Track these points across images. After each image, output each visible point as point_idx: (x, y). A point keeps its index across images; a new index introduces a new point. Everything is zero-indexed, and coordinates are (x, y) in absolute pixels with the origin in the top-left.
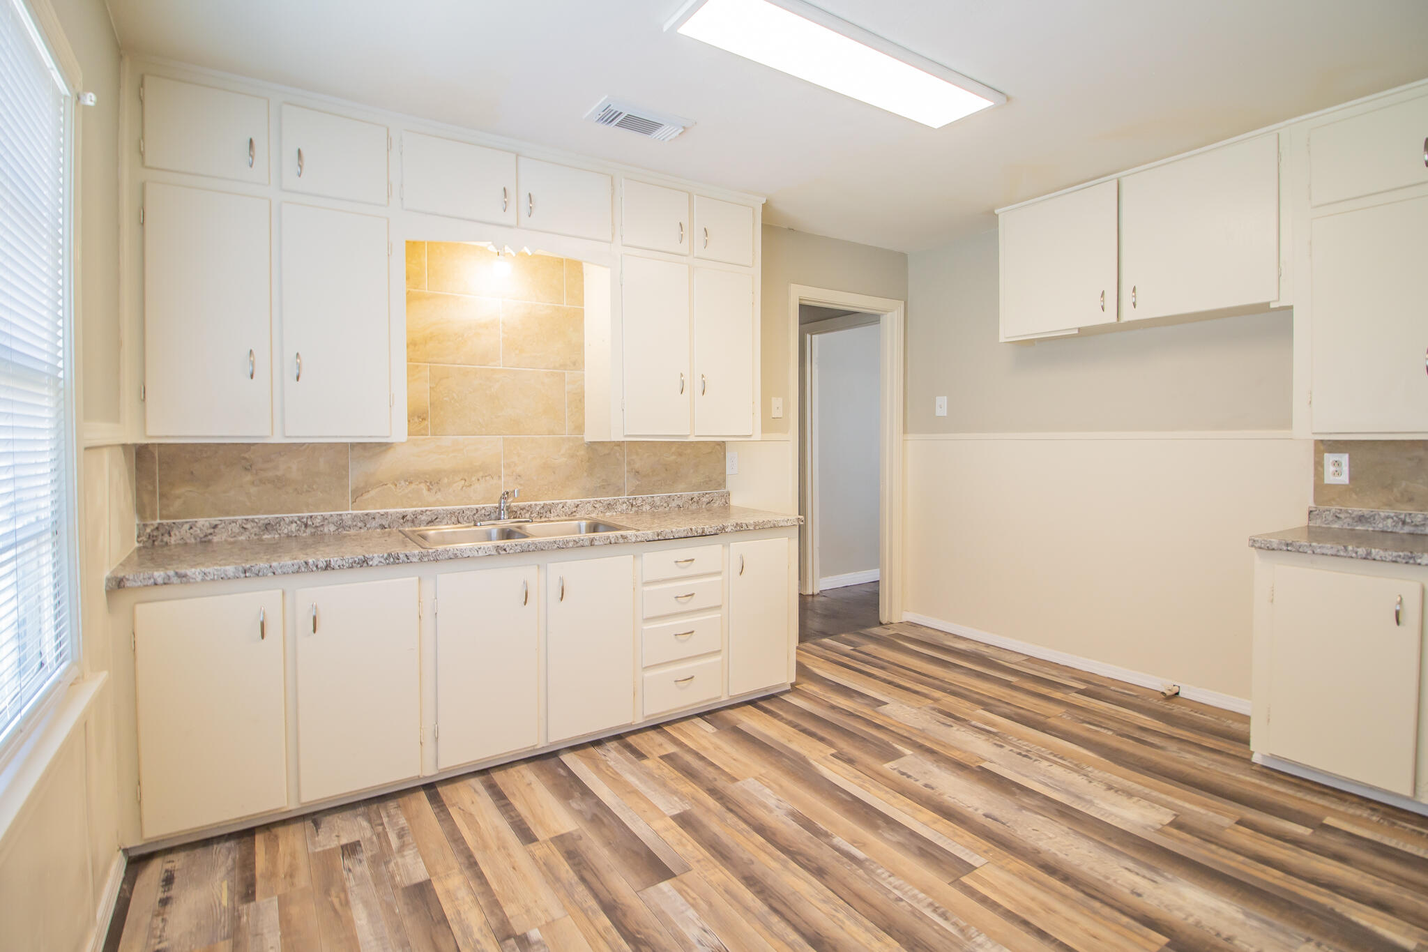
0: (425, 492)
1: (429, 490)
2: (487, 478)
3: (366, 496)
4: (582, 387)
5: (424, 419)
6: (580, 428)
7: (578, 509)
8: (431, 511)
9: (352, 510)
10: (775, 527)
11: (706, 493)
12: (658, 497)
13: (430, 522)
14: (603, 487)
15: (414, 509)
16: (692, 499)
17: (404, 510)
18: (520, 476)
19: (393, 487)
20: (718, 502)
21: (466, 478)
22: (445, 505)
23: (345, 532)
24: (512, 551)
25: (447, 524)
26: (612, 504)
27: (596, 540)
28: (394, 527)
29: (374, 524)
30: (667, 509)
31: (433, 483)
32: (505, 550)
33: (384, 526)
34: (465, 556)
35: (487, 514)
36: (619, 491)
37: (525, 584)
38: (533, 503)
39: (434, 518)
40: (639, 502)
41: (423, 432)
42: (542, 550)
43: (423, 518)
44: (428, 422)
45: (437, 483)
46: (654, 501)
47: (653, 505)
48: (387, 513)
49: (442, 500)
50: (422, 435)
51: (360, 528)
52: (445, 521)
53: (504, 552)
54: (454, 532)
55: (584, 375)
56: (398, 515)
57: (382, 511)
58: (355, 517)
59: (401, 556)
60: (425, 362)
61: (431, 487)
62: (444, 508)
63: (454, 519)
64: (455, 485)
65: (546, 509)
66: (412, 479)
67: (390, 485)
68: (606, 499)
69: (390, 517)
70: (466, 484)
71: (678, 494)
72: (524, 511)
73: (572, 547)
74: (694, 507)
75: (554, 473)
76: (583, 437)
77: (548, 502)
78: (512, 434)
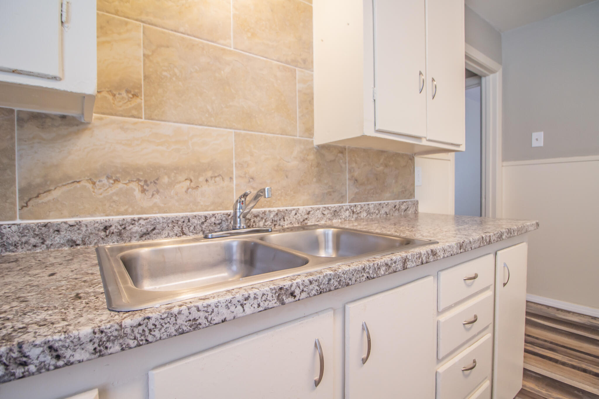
0: (137, 193)
1: (143, 191)
2: (217, 179)
3: (45, 198)
4: (311, 88)
5: (135, 95)
6: (309, 131)
7: (309, 216)
8: (146, 219)
9: (21, 218)
11: (404, 202)
12: (372, 204)
13: (144, 235)
14: (329, 194)
15: (121, 217)
16: (395, 206)
17: (107, 218)
18: (252, 178)
19: (89, 186)
20: (411, 209)
21: (192, 178)
22: (165, 212)
23: (7, 253)
24: (304, 295)
25: (168, 236)
26: (338, 210)
27: (409, 260)
28: (91, 243)
29: (58, 239)
30: (378, 216)
31: (149, 182)
32: (292, 294)
33: (74, 242)
34: (218, 319)
35: (217, 222)
36: (342, 199)
37: (317, 346)
38: (267, 209)
39: (149, 230)
41: (134, 112)
42: (348, 285)
43: (136, 228)
44: (141, 100)
45: (155, 183)
46: (369, 208)
47: (369, 213)
48: (79, 223)
49: (162, 205)
50: (134, 116)
51: (35, 246)
52: (166, 232)
53: (291, 299)
54: (179, 249)
55: (312, 76)
56: (96, 225)
57: (71, 220)
58: (24, 231)
59: (34, 353)
60: (137, 20)
61: (145, 187)
62: (164, 215)
63: (177, 229)
64: (177, 186)
65: (280, 216)
66: (118, 175)
67: (83, 183)
68: (333, 205)
69: (84, 229)
70: (193, 185)
71: (386, 202)
72: (258, 219)
73: (384, 275)
75: (287, 177)
76: (313, 141)
77: (281, 209)
78: (244, 130)
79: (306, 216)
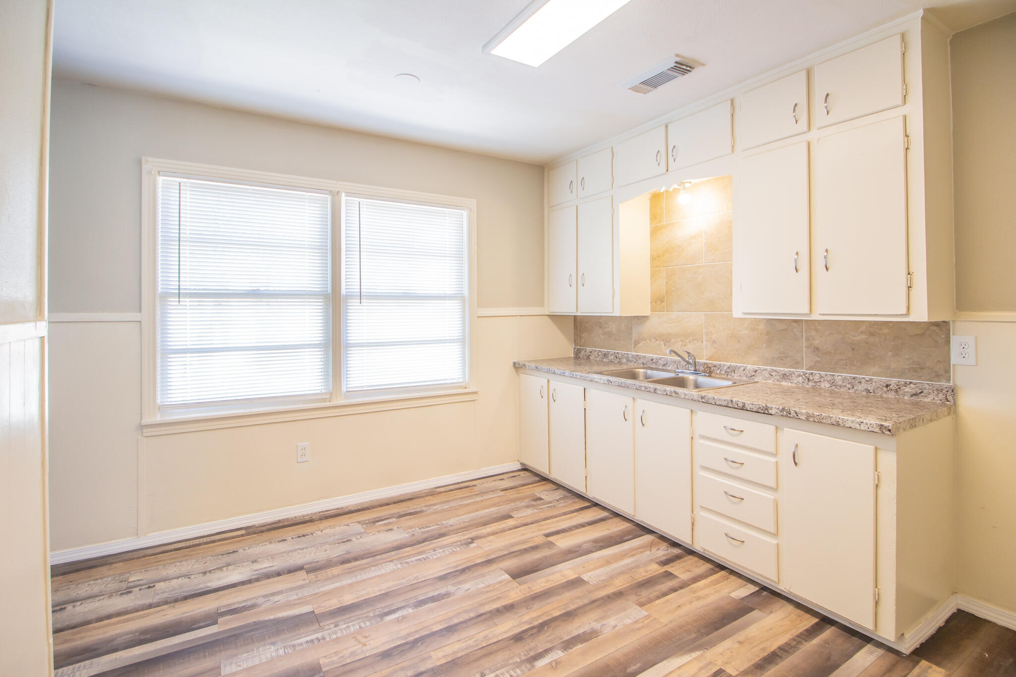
2: (695, 341)
3: (638, 345)
5: (662, 302)
10: (839, 425)
11: (911, 383)
12: (839, 377)
14: (782, 358)
19: (649, 341)
20: (931, 396)
21: (683, 340)
36: (797, 364)
40: (817, 378)
41: (662, 309)
44: (664, 304)
46: (833, 379)
47: (833, 383)
50: (657, 312)
57: (643, 355)
58: (633, 356)
60: (663, 267)
61: (666, 344)
64: (677, 344)
66: (657, 338)
68: (782, 369)
70: (683, 344)
71: (867, 378)
74: (891, 395)
75: (739, 342)
78: (710, 312)
79: (753, 373)
